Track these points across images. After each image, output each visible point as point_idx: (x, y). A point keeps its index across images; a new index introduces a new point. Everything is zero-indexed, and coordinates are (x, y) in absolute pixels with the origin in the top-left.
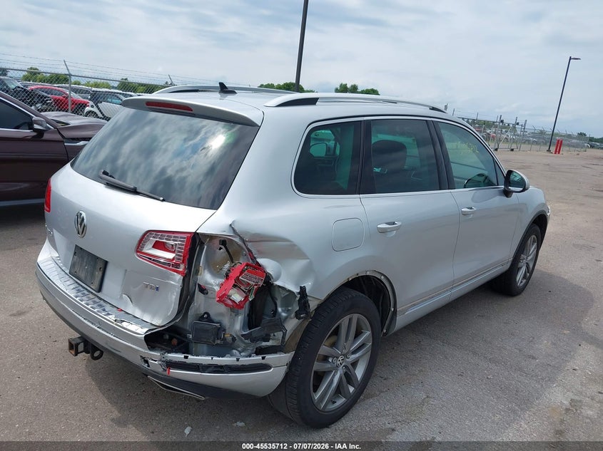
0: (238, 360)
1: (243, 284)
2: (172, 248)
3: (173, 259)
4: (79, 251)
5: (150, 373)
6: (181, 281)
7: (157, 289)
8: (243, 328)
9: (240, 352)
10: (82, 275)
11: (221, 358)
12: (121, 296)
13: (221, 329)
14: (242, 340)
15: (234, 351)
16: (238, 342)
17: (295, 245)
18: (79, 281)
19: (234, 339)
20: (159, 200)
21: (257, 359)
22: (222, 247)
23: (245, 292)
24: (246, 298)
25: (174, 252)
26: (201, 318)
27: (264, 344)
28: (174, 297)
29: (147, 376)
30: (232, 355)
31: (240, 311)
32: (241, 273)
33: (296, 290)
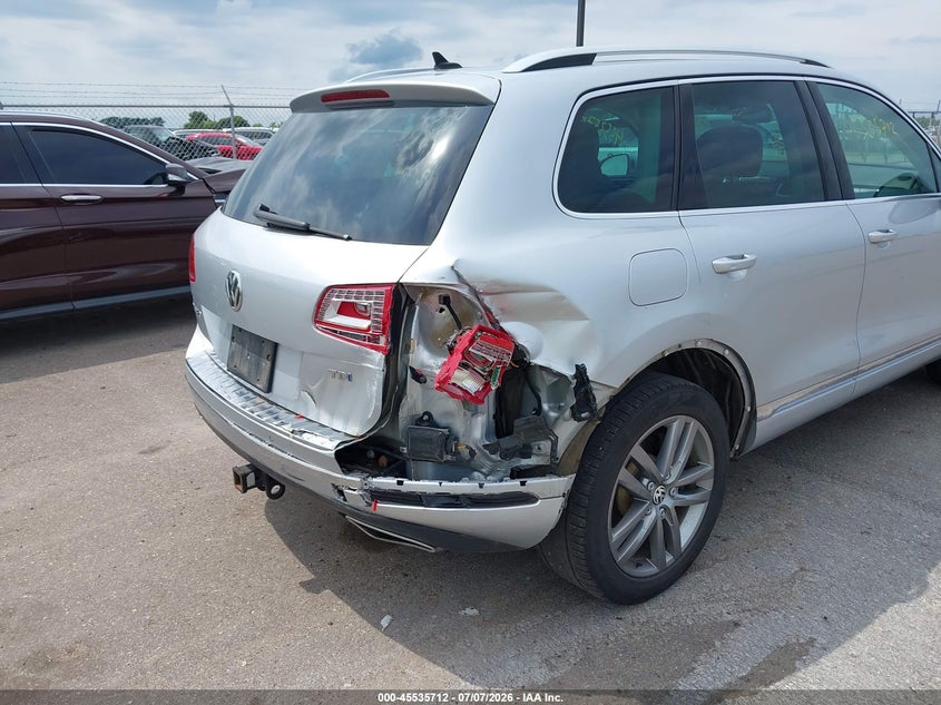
0: (481, 486)
1: (477, 362)
2: (366, 312)
3: (369, 329)
4: (239, 335)
5: (350, 511)
6: (383, 362)
7: (350, 378)
8: (487, 436)
9: (486, 476)
10: (244, 370)
11: (454, 484)
12: (300, 395)
13: (450, 438)
14: (485, 454)
15: (476, 474)
16: (479, 458)
17: (563, 298)
18: (242, 381)
19: (472, 453)
20: (342, 238)
21: (513, 485)
22: (444, 307)
23: (483, 376)
24: (487, 386)
25: (368, 318)
26: (419, 421)
27: (525, 462)
28: (374, 388)
29: (344, 515)
30: (472, 479)
31: (480, 406)
32: (472, 341)
33: (570, 372)
